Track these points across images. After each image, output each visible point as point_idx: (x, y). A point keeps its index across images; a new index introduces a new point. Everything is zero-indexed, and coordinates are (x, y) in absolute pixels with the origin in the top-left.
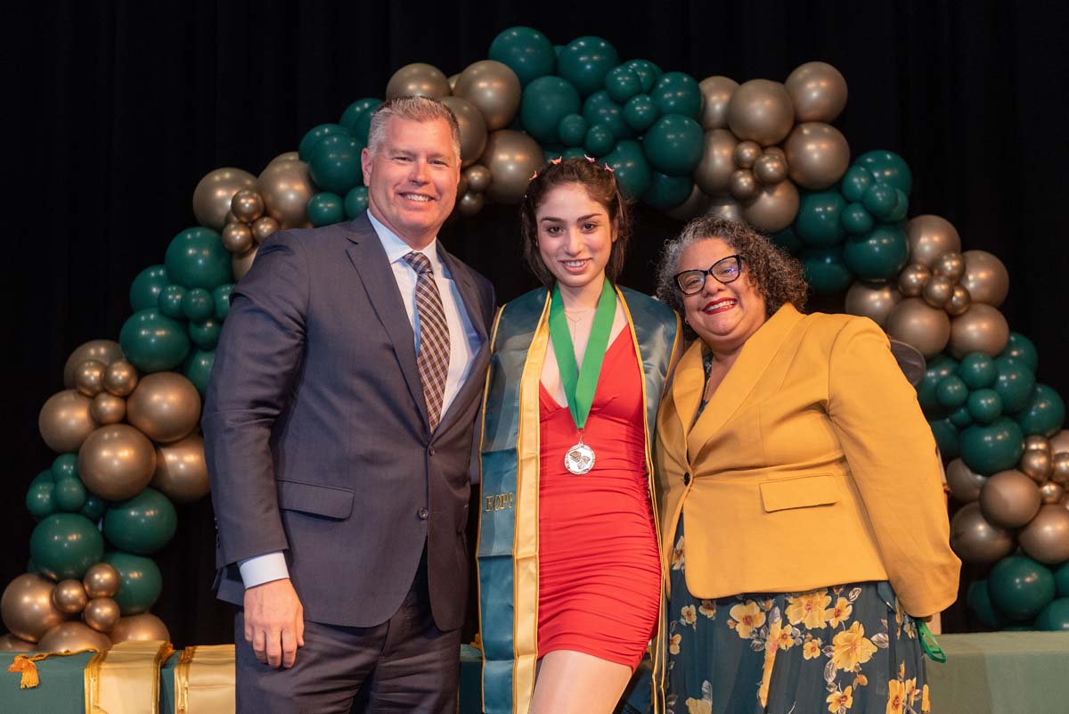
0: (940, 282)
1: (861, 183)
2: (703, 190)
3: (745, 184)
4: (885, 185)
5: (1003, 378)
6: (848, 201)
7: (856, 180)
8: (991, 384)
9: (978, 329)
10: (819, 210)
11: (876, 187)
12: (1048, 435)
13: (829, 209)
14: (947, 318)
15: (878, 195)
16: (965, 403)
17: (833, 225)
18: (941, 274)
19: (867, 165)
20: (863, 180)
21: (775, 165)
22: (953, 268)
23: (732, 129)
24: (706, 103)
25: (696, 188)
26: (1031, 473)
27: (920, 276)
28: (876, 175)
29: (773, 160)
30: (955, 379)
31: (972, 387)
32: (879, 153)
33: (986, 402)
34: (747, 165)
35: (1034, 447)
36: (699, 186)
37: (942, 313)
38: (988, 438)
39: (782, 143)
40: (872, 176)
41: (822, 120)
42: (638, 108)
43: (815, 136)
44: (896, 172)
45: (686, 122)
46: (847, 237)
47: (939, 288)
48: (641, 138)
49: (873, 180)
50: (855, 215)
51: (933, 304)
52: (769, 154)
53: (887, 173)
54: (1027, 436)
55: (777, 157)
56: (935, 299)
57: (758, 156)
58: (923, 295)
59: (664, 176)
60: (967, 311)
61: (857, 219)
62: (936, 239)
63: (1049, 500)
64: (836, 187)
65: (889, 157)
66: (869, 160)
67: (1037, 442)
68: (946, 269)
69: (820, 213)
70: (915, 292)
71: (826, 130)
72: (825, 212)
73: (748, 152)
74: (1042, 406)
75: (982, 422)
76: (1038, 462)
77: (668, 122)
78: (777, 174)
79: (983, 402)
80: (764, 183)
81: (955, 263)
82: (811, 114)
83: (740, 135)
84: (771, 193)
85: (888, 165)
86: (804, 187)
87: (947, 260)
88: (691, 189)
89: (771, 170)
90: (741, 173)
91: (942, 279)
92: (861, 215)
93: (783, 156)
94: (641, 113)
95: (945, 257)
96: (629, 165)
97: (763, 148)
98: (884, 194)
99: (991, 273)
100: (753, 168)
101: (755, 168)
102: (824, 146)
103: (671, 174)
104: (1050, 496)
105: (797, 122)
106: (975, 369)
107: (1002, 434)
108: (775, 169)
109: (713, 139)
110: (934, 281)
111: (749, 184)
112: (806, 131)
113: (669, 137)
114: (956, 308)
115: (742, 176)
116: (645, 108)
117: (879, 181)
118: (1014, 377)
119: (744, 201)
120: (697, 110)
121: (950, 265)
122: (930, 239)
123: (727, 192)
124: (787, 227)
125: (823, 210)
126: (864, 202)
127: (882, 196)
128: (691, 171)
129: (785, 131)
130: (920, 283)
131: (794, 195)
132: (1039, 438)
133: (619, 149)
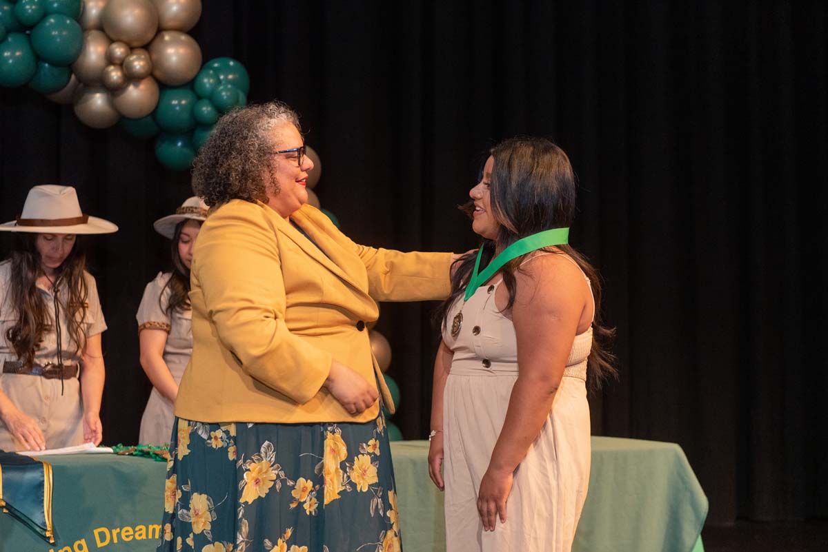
1: (210, 83)
2: (79, 80)
3: (115, 78)
4: (229, 86)
6: (199, 98)
7: (206, 80)
10: (175, 102)
11: (221, 88)
13: (183, 102)
15: (224, 93)
17: (185, 116)
19: (215, 70)
20: (211, 81)
21: (142, 63)
23: (107, 31)
24: (84, 8)
25: (73, 77)
28: (222, 77)
29: (139, 59)
32: (224, 60)
34: (118, 62)
36: (76, 75)
39: (147, 44)
40: (219, 79)
41: (180, 29)
42: (28, 7)
43: (174, 42)
44: (237, 76)
45: (68, 22)
46: (196, 125)
48: (28, 32)
49: (219, 82)
50: (204, 109)
52: (136, 54)
53: (230, 77)
55: (143, 57)
57: (127, 55)
59: (47, 65)
61: (206, 112)
64: (190, 85)
65: (232, 63)
66: (216, 65)
69: (175, 106)
71: (183, 37)
72: (179, 104)
73: (119, 51)
77: (52, 20)
78: (142, 71)
80: (131, 78)
82: (170, 24)
83: (113, 36)
84: (136, 86)
85: (230, 70)
86: (164, 84)
88: (70, 77)
89: (138, 67)
90: (112, 68)
92: (209, 109)
93: (147, 55)
94: (30, 11)
96: (18, 54)
97: (131, 49)
98: (229, 94)
100: (122, 64)
101: (125, 64)
102: (182, 51)
103: (52, 64)
105: (160, 30)
108: (142, 67)
109: (89, 38)
111: (119, 77)
112: (167, 38)
113: (53, 33)
115: (113, 70)
116: (33, 7)
117: (223, 82)
119: (113, 91)
120: (77, 13)
123: (100, 83)
124: (148, 116)
125: (178, 103)
126: (212, 98)
127: (226, 95)
128: (69, 64)
129: (150, 36)
131: (155, 88)
133: (10, 39)
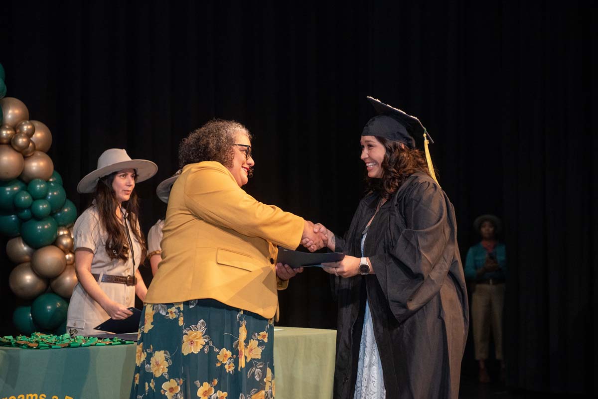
0: (21, 137)
5: (50, 194)
8: (44, 197)
9: (38, 165)
12: (68, 226)
14: (23, 158)
16: (30, 208)
18: (21, 132)
22: (28, 129)
26: (62, 247)
27: (9, 132)
30: (25, 193)
31: (36, 198)
33: (42, 207)
35: (61, 233)
37: (21, 155)
38: (39, 227)
47: (21, 141)
51: (16, 148)
54: (59, 226)
56: (18, 146)
58: (11, 143)
60: (33, 154)
62: (17, 111)
63: (68, 262)
67: (63, 230)
68: (23, 129)
70: (5, 141)
74: (66, 210)
75: (38, 218)
76: (66, 241)
79: (41, 207)
81: (29, 127)
87: (24, 125)
91: (23, 135)
95: (23, 123)
99: (43, 134)
104: (69, 260)
106: (36, 188)
107: (48, 225)
110: (19, 136)
114: (27, 153)
118: (55, 193)
121: (26, 128)
122: (13, 112)
130: (9, 136)
132: (64, 228)
